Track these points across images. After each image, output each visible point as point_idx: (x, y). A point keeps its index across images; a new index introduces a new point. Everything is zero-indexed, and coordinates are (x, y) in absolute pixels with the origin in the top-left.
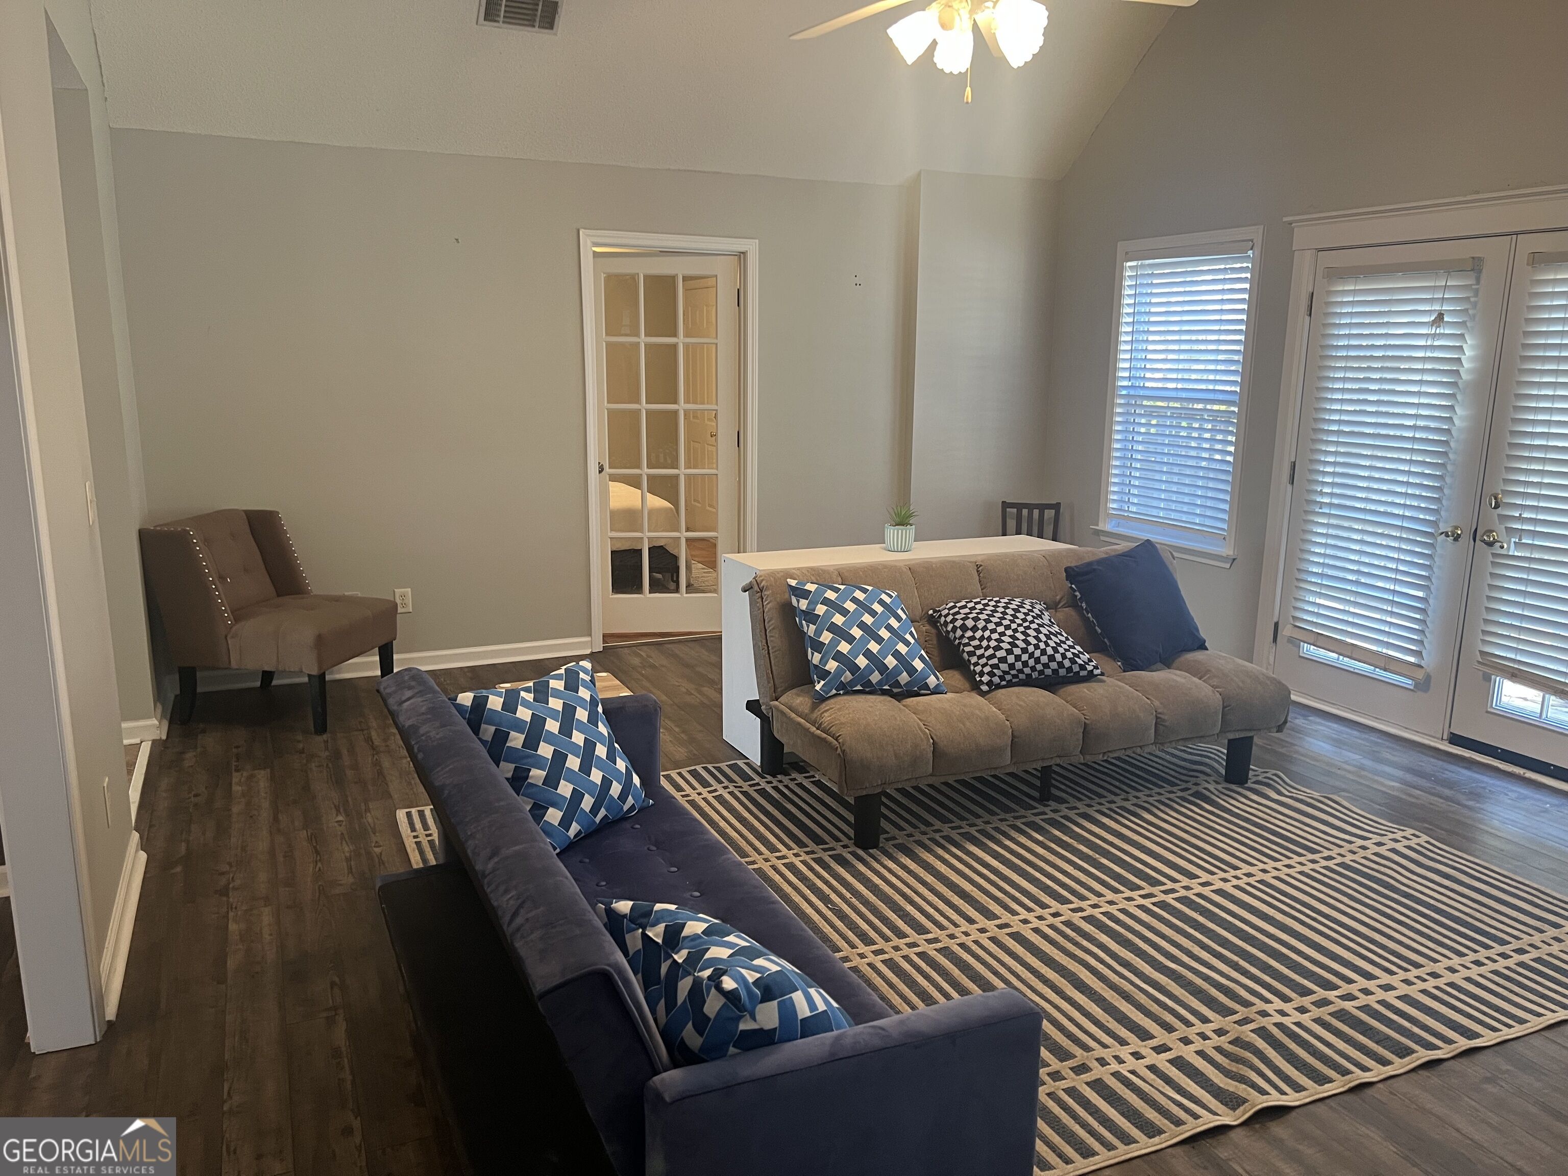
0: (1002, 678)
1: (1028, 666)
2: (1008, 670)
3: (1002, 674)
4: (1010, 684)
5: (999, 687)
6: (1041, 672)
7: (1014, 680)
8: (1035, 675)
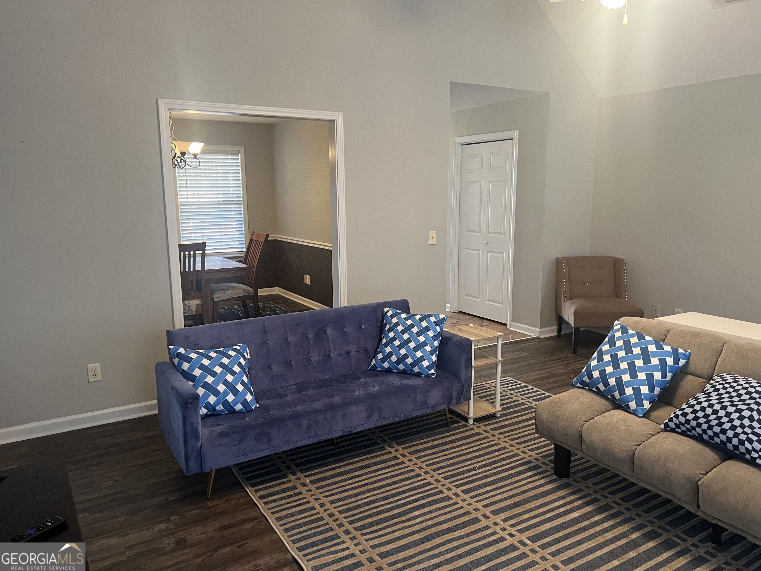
0: (677, 426)
1: (700, 427)
2: (684, 422)
3: (678, 423)
4: (684, 434)
5: (673, 431)
6: (711, 438)
7: (688, 433)
8: (705, 437)
